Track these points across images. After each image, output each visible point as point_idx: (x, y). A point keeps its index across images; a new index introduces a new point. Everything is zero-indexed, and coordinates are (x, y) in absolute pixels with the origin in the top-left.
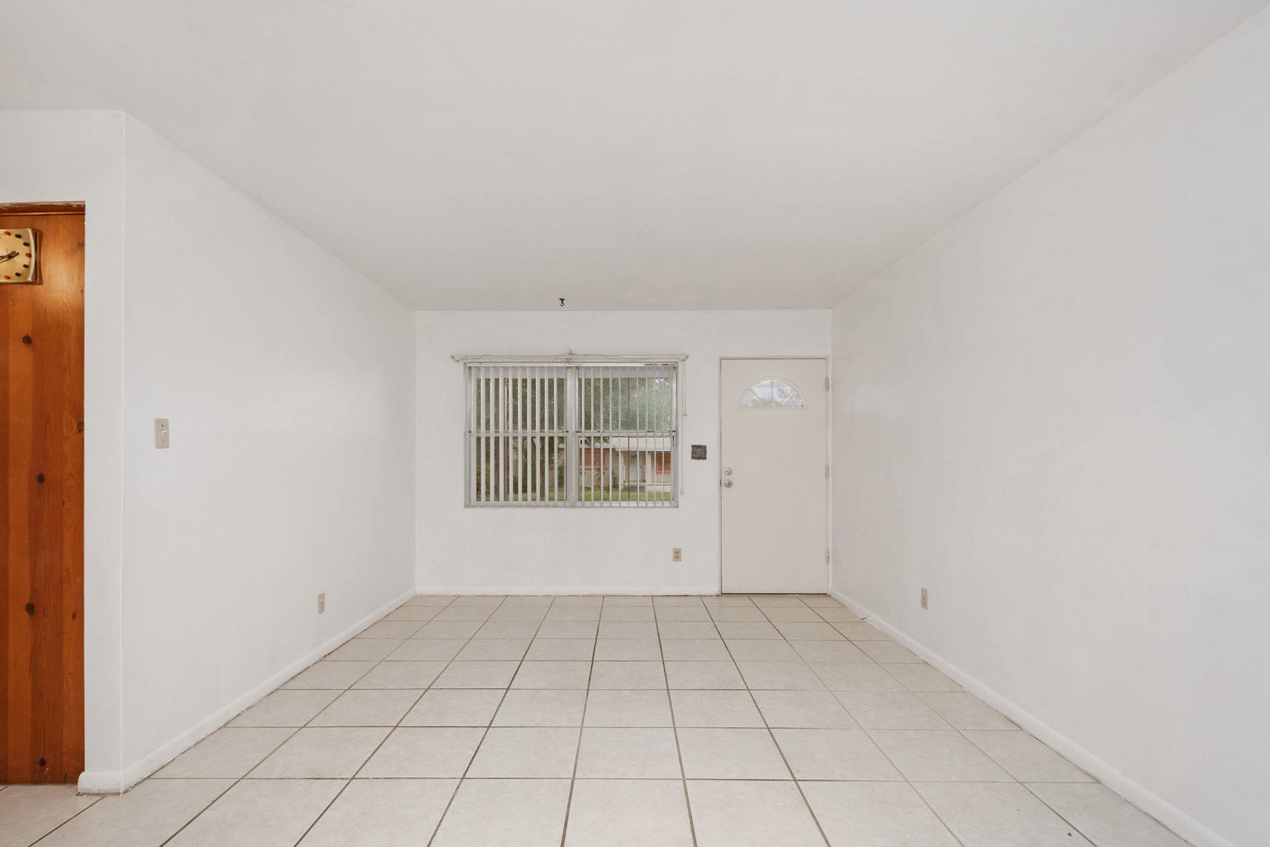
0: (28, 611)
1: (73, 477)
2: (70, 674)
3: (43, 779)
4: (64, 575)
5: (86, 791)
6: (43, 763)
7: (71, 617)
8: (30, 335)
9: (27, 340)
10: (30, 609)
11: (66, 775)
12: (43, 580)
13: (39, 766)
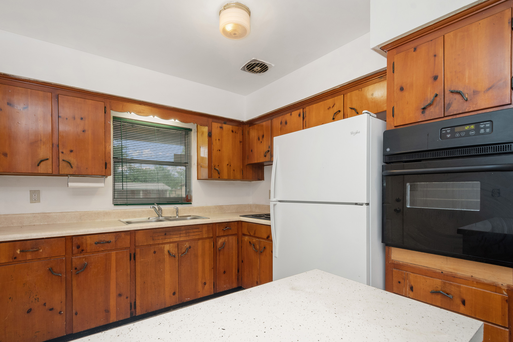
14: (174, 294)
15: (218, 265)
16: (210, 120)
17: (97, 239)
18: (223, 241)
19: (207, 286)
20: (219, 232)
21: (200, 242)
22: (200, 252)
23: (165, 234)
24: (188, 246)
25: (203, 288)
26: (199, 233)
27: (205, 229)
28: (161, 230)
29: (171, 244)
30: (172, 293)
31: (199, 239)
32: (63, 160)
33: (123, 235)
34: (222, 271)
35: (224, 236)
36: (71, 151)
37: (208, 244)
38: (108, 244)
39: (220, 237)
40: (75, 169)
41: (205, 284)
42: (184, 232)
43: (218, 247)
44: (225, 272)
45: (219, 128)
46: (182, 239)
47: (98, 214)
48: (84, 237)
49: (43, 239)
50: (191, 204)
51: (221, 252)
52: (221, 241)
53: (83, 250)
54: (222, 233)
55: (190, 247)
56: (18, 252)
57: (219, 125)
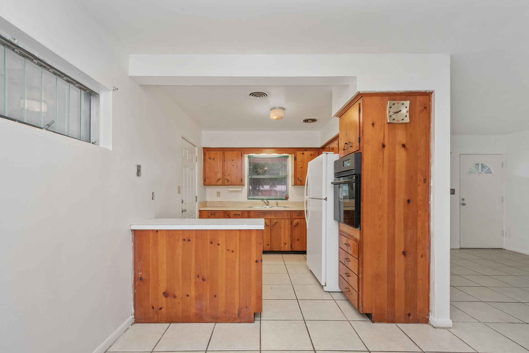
0: (403, 254)
1: (422, 201)
2: (420, 279)
3: (409, 321)
4: (418, 240)
5: (438, 327)
6: (409, 315)
7: (420, 256)
8: (405, 144)
9: (404, 146)
10: (404, 253)
11: (418, 320)
12: (410, 242)
13: (408, 316)
14: (268, 245)
15: (294, 235)
16: (296, 150)
17: (235, 213)
18: (297, 221)
19: (286, 246)
20: (295, 216)
21: (283, 220)
22: (282, 226)
23: (264, 214)
24: (276, 222)
25: (284, 246)
26: (282, 215)
27: (285, 214)
28: (262, 211)
29: (267, 219)
30: (267, 244)
31: (282, 219)
32: (226, 179)
33: (245, 212)
34: (296, 239)
35: (298, 219)
36: (229, 175)
37: (288, 222)
38: (239, 216)
39: (295, 219)
40: (230, 182)
41: (285, 244)
42: (274, 214)
43: (294, 225)
44: (298, 240)
45: (301, 154)
46: (272, 217)
47: (241, 203)
48: (230, 211)
49: (217, 211)
50: (287, 200)
51: (296, 228)
52: (295, 221)
53: (229, 217)
54: (296, 217)
55: (277, 222)
56: (210, 214)
57: (302, 152)
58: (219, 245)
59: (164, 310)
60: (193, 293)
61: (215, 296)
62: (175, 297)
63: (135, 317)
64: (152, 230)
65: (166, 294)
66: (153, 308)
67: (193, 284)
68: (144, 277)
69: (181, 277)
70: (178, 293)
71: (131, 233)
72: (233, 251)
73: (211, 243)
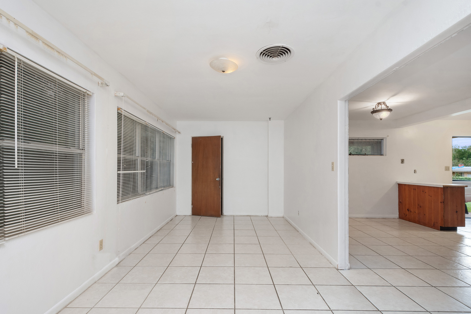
58: (426, 193)
59: (407, 216)
60: (417, 212)
61: (425, 215)
62: (411, 212)
63: (399, 216)
64: (404, 184)
65: (408, 210)
66: (404, 214)
67: (417, 208)
68: (402, 202)
69: (413, 204)
70: (412, 210)
71: (398, 185)
72: (431, 196)
73: (423, 192)
